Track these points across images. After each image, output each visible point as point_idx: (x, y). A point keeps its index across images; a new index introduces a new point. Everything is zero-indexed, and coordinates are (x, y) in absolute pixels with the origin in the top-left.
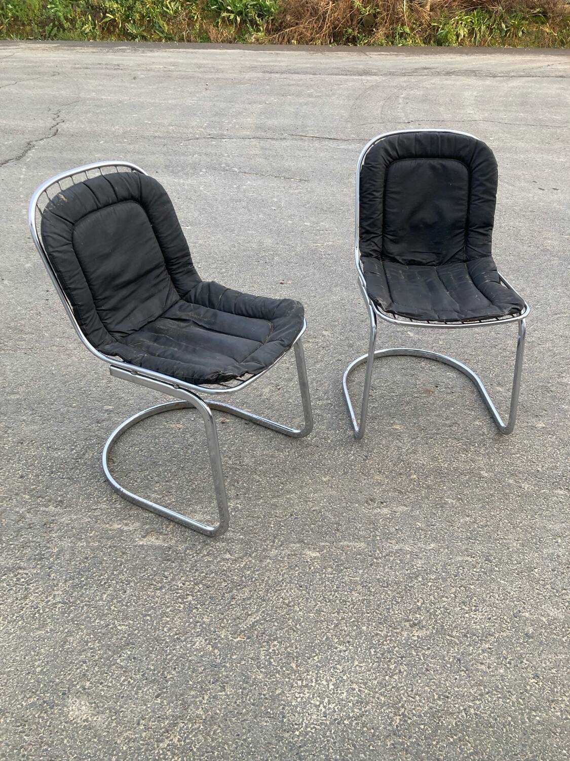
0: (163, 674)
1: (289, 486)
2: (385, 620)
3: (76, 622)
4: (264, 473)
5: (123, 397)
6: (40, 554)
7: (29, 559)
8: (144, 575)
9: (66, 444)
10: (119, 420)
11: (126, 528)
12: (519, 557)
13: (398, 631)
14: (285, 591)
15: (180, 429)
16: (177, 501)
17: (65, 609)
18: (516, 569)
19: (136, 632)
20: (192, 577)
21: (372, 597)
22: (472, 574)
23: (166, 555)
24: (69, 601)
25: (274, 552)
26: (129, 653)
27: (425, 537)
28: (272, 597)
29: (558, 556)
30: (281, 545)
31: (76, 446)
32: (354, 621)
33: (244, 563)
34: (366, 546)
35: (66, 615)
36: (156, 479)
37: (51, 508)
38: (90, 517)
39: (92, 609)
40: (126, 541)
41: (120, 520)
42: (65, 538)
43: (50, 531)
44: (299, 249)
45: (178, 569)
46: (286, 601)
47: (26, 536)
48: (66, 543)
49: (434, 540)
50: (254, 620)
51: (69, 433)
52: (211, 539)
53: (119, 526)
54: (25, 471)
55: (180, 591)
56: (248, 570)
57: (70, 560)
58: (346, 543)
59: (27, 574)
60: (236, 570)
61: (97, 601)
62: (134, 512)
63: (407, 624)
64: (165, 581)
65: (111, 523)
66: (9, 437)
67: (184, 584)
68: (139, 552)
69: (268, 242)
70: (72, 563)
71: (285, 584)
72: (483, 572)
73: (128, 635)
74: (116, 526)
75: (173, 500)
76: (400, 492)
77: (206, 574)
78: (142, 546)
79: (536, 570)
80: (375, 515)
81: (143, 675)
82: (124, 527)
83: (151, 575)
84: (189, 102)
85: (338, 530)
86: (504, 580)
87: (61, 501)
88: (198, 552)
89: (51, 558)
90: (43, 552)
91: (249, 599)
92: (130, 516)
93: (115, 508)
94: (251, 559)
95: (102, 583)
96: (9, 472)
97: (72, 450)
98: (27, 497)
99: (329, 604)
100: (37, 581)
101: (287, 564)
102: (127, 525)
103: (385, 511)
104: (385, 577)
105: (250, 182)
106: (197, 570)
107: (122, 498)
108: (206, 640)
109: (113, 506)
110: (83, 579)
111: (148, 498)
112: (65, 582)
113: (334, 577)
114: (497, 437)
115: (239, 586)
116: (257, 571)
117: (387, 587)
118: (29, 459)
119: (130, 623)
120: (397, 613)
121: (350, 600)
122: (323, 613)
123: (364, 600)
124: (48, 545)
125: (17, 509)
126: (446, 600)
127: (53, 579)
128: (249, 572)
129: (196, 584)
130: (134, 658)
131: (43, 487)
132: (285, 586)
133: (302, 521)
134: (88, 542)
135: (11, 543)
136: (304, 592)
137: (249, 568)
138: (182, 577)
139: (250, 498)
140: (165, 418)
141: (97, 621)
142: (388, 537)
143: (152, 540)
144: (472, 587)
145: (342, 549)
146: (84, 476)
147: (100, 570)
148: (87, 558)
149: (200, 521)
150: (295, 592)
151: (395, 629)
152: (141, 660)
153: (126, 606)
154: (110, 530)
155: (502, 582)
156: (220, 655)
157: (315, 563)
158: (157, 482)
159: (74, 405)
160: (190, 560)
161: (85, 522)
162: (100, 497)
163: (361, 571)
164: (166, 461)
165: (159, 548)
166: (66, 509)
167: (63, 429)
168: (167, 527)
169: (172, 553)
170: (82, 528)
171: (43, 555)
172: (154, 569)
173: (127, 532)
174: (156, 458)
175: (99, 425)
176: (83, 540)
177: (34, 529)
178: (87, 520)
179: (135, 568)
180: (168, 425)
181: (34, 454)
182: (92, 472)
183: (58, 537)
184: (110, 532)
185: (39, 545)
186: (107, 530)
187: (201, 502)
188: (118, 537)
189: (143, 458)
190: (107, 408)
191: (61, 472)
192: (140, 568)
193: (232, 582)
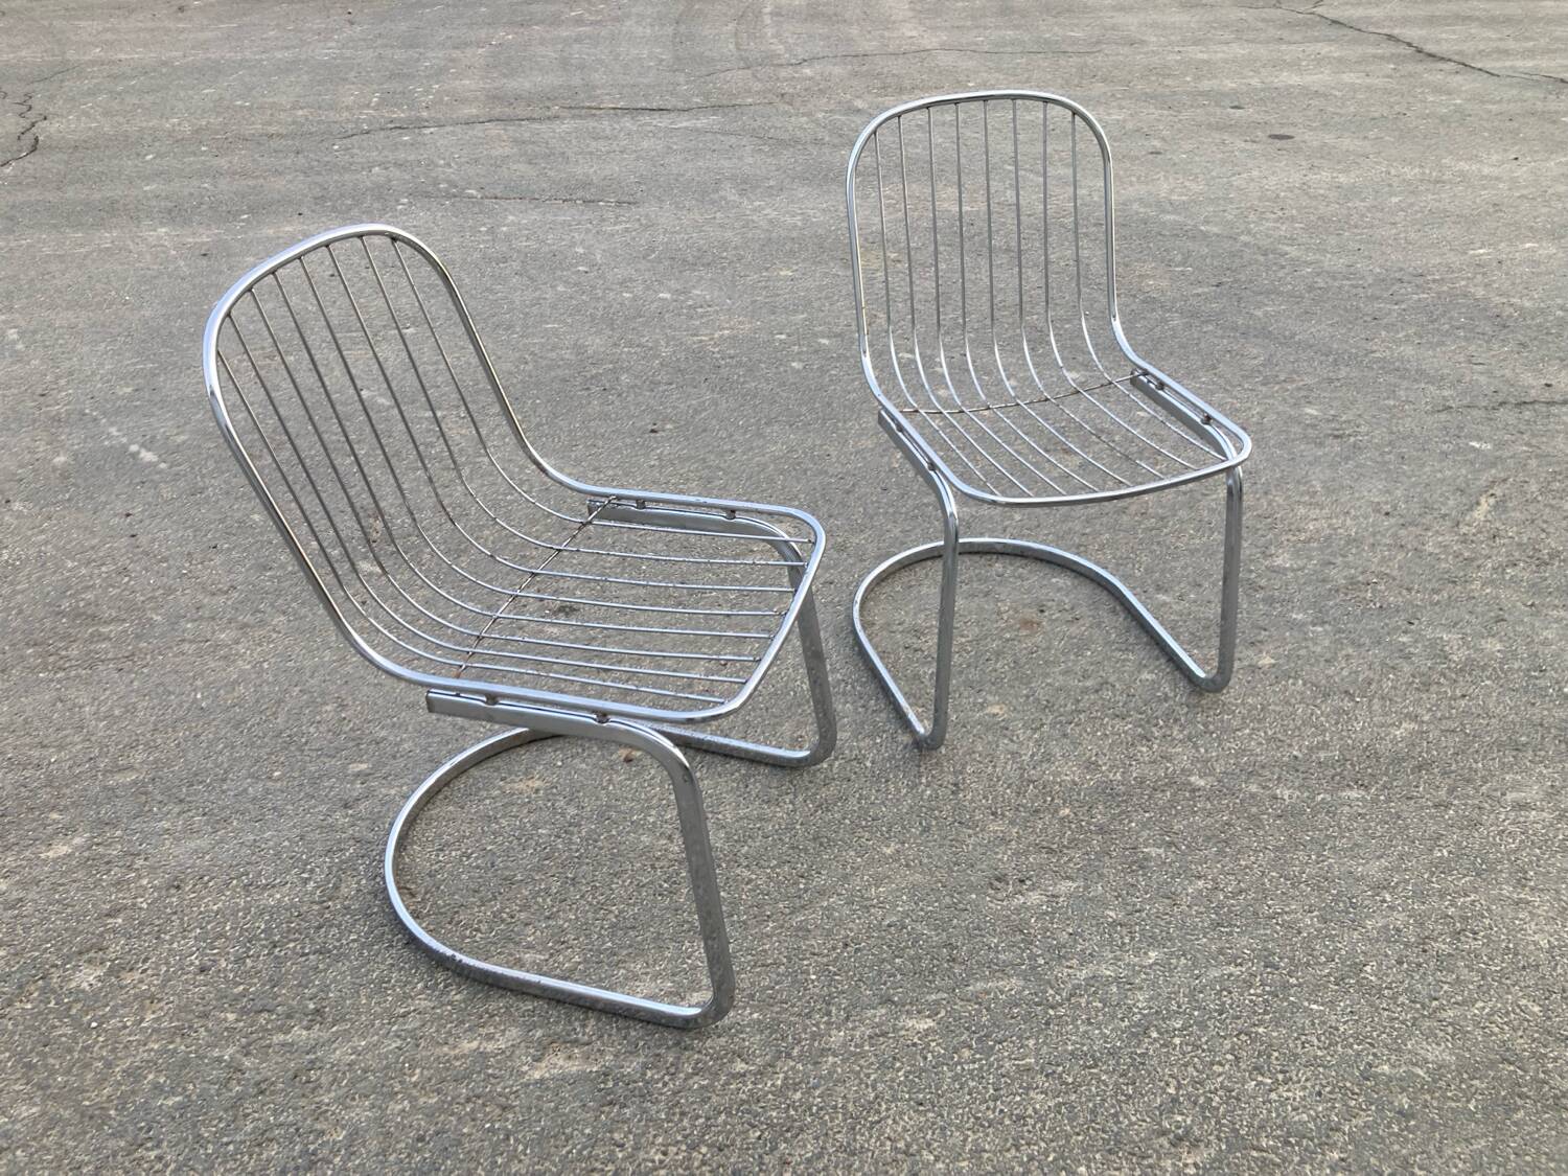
1: (819, 881)
2: (1117, 1142)
4: (756, 861)
5: (384, 739)
6: (304, 1153)
8: (570, 1152)
9: (288, 872)
10: (393, 792)
11: (490, 1047)
12: (1327, 947)
13: (1151, 1161)
14: (890, 1122)
15: (537, 791)
16: (585, 961)
18: (1330, 974)
20: (678, 1131)
21: (1073, 1097)
22: (1251, 1001)
23: (605, 1093)
25: (837, 1037)
27: (1132, 939)
28: (868, 1141)
29: (1398, 930)
30: (847, 1018)
31: (312, 871)
32: (1055, 1159)
33: (781, 1076)
34: (1022, 983)
36: (523, 916)
37: (299, 1034)
38: (399, 1036)
40: (501, 1077)
41: (470, 1029)
42: (353, 1099)
43: (313, 1090)
44: (665, 352)
45: (639, 1121)
46: (902, 1145)
47: (259, 1114)
48: (361, 1113)
49: (1154, 942)
51: (286, 843)
52: (691, 1034)
53: (475, 1044)
54: (207, 955)
56: (796, 1091)
57: (384, 1152)
58: (980, 985)
60: (770, 1096)
62: (497, 1004)
63: (1164, 1141)
64: (620, 1155)
65: (451, 1040)
66: (140, 877)
67: (665, 1154)
68: (539, 1098)
69: (595, 343)
70: (392, 1158)
71: (884, 1106)
72: (1269, 993)
74: (468, 1046)
75: (577, 959)
76: (1051, 851)
77: (708, 1119)
78: (542, 1081)
79: (1368, 968)
80: (1018, 911)
82: (485, 1044)
83: (584, 1148)
84: (324, 52)
85: (954, 960)
86: (1316, 1002)
87: (317, 1011)
88: (672, 1070)
89: (335, 1156)
90: (312, 1147)
91: (819, 1156)
92: (492, 1016)
93: (450, 1003)
94: (792, 1064)
96: (167, 963)
97: (306, 881)
98: (231, 1017)
99: (991, 1130)
101: (873, 1059)
102: (490, 1038)
103: (1035, 898)
104: (1083, 1045)
105: (515, 218)
106: (683, 1114)
107: (459, 975)
109: (445, 999)
111: (519, 964)
113: (981, 1068)
114: (1194, 700)
115: (789, 1130)
116: (815, 1087)
117: (1096, 1066)
118: (208, 923)
120: (1136, 1121)
121: (1030, 1111)
122: (986, 1155)
123: (1059, 1105)
124: (318, 1126)
125: (216, 1053)
126: (1221, 1069)
128: (798, 1095)
129: (693, 1147)
131: (264, 985)
132: (888, 1110)
133: (873, 954)
134: (413, 1100)
135: (225, 1140)
136: (931, 1115)
137: (796, 1084)
138: (655, 1136)
139: (744, 922)
140: (498, 769)
142: (1059, 954)
143: (561, 1064)
144: (1261, 1030)
145: (976, 999)
146: (354, 941)
147: (462, 1161)
148: (421, 1139)
149: (653, 997)
150: (910, 1120)
151: (1143, 1158)
154: (456, 1058)
155: (1314, 1007)
157: (933, 1044)
158: (527, 925)
159: (276, 774)
160: (662, 1094)
161: (391, 1052)
162: (407, 983)
163: (1031, 1042)
164: (530, 870)
165: (582, 1078)
166: (334, 1029)
167: (267, 835)
168: (584, 1026)
169: (616, 1084)
170: (387, 1067)
171: (314, 1153)
172: (587, 1131)
173: (497, 1054)
174: (506, 868)
175: (350, 812)
176: (400, 1096)
177: (273, 1093)
178: (394, 1045)
179: (542, 1138)
180: (508, 787)
181: (215, 908)
182: (370, 927)
183: (337, 1100)
184: (458, 1064)
185: (297, 1130)
186: (448, 1061)
187: (642, 953)
188: (480, 1072)
189: (476, 873)
190: (357, 770)
191: (295, 940)
192: (555, 1136)
193: (771, 1126)
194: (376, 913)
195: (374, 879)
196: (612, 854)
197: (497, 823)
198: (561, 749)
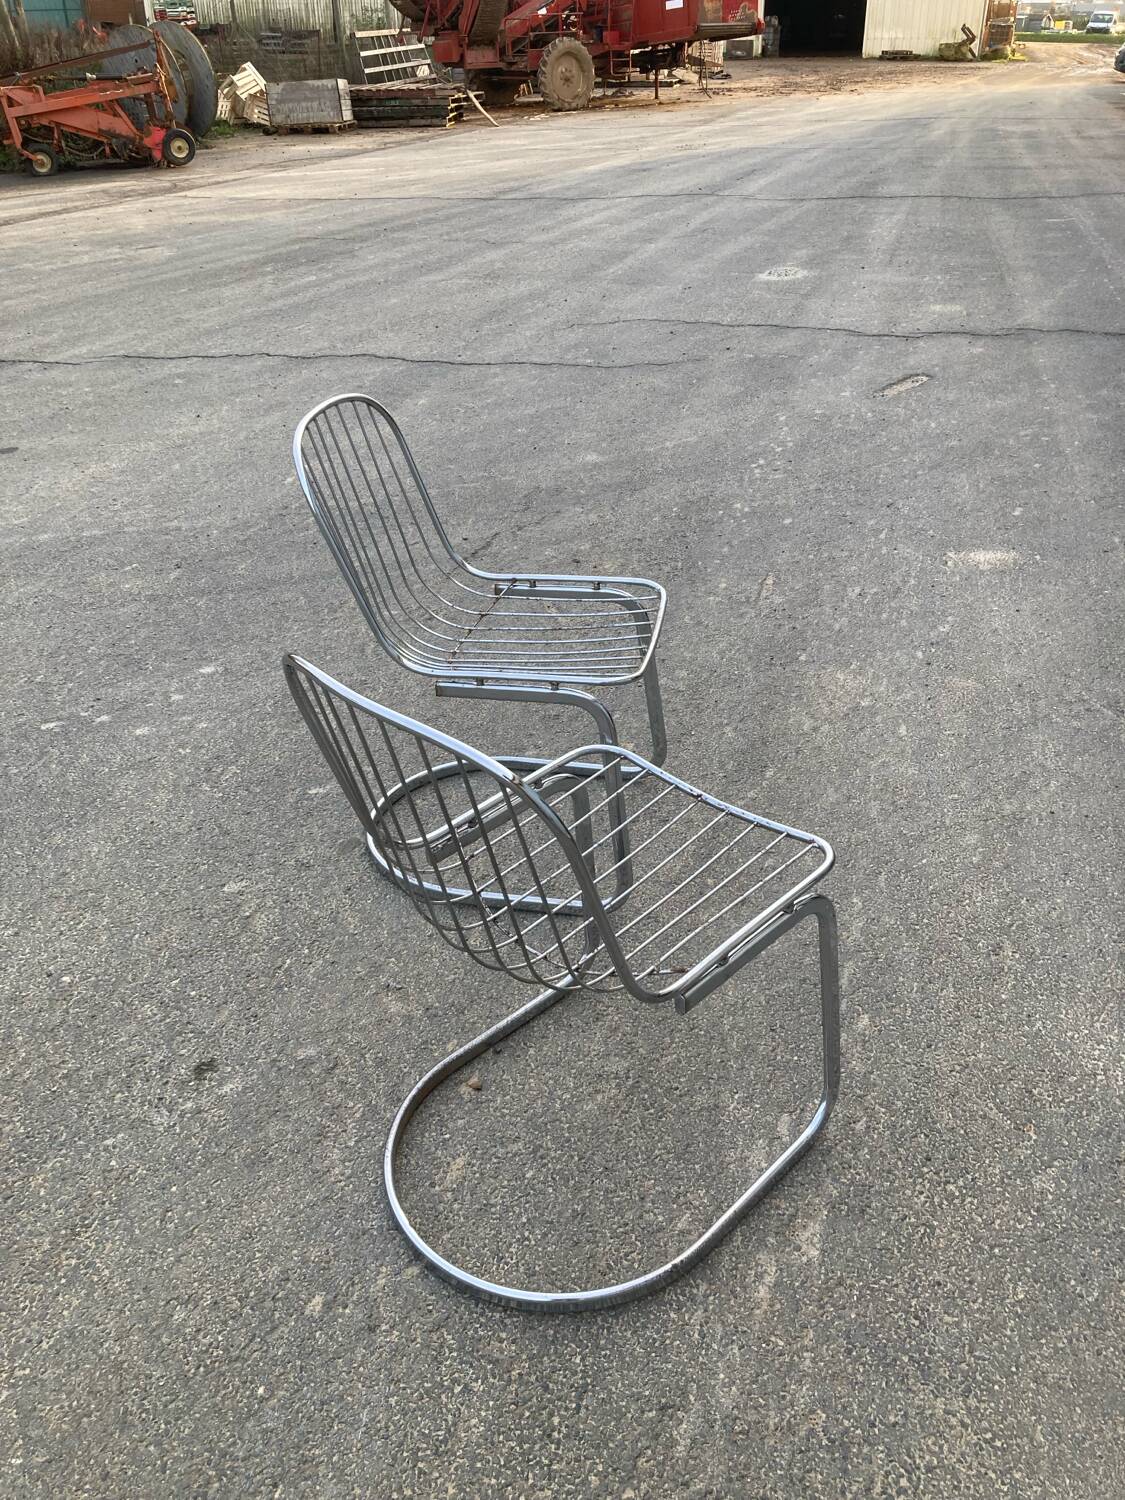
0: (1108, 1237)
2: (989, 975)
3: (1014, 1369)
4: (659, 1049)
6: (829, 1450)
7: (845, 1471)
8: (899, 1251)
9: (441, 1406)
11: (769, 1279)
12: (882, 837)
13: (1006, 967)
14: (938, 1066)
15: (469, 1164)
16: (708, 1188)
17: (981, 1391)
18: (903, 846)
19: (1029, 1270)
20: (904, 1179)
21: (950, 978)
23: (852, 1209)
24: (963, 1382)
26: (1073, 1282)
28: (949, 1082)
29: (883, 809)
31: (455, 1381)
32: (992, 1004)
33: (877, 1107)
35: (996, 1387)
36: (629, 1215)
37: (684, 1430)
38: (727, 1345)
39: (980, 1340)
40: (806, 1277)
41: (744, 1288)
42: (784, 1397)
43: (759, 1430)
45: (886, 1199)
48: (804, 1394)
50: (995, 1111)
51: (392, 1401)
53: (763, 1288)
55: (936, 1200)
56: (894, 1103)
57: (852, 1383)
59: (887, 1474)
60: (893, 1119)
61: (962, 1333)
62: (726, 1261)
63: (994, 957)
65: (750, 1305)
67: (922, 1193)
68: (839, 1257)
71: (925, 1064)
72: (907, 872)
73: (1036, 1282)
74: (763, 1292)
77: (900, 1159)
78: (823, 1251)
79: (905, 832)
81: (1114, 1264)
82: (766, 1281)
83: (899, 1240)
86: (920, 860)
87: (663, 1409)
88: (846, 1165)
89: (842, 1424)
90: (825, 1442)
92: (736, 1269)
93: (706, 1296)
95: (917, 1323)
97: (467, 1389)
99: (962, 1023)
100: (908, 1450)
101: (883, 1055)
102: (759, 1277)
104: (913, 958)
106: (890, 1172)
107: (677, 1281)
108: (1037, 1173)
109: (700, 1298)
110: (906, 1359)
111: (685, 1237)
112: (914, 1392)
113: (912, 1008)
115: (926, 1118)
116: (895, 1093)
117: (931, 960)
119: (1010, 1280)
120: (977, 961)
121: (954, 1000)
122: (979, 1032)
123: (954, 986)
124: (802, 1433)
126: (953, 914)
127: (905, 1415)
128: (899, 1104)
130: (1084, 1275)
131: (600, 1456)
132: (928, 1063)
134: (805, 1348)
136: (940, 1045)
137: (888, 1101)
138: (903, 1194)
141: (1009, 1333)
143: (810, 1241)
144: (932, 887)
146: (582, 1360)
148: (849, 1352)
150: (940, 1056)
151: (1003, 970)
152: (1085, 1266)
153: (971, 1282)
154: (772, 1305)
155: (923, 862)
156: (1064, 1160)
157: (883, 1022)
158: (641, 1217)
159: (261, 1391)
160: (867, 1178)
161: (742, 1355)
162: (664, 1324)
163: (901, 979)
164: (574, 1197)
165: (831, 1224)
166: (692, 1398)
167: (364, 1417)
168: (778, 1208)
169: (846, 1204)
170: (760, 1362)
171: (833, 1441)
172: (884, 1234)
173: (781, 1274)
174: (560, 1214)
175: (384, 1327)
176: (795, 1358)
177: (747, 1467)
178: (736, 1351)
179: (879, 1264)
180: (447, 1183)
181: (451, 1491)
182: (573, 1341)
183: (781, 1410)
184: (778, 1306)
185: (801, 1452)
186: (773, 1312)
187: (719, 1148)
188: (796, 1292)
189: (552, 1238)
190: (318, 1308)
191: (551, 1415)
192: (882, 1256)
193: (919, 1126)
194: (556, 1332)
195: (506, 1325)
196: (592, 1134)
197: (493, 1206)
198: (425, 1130)
